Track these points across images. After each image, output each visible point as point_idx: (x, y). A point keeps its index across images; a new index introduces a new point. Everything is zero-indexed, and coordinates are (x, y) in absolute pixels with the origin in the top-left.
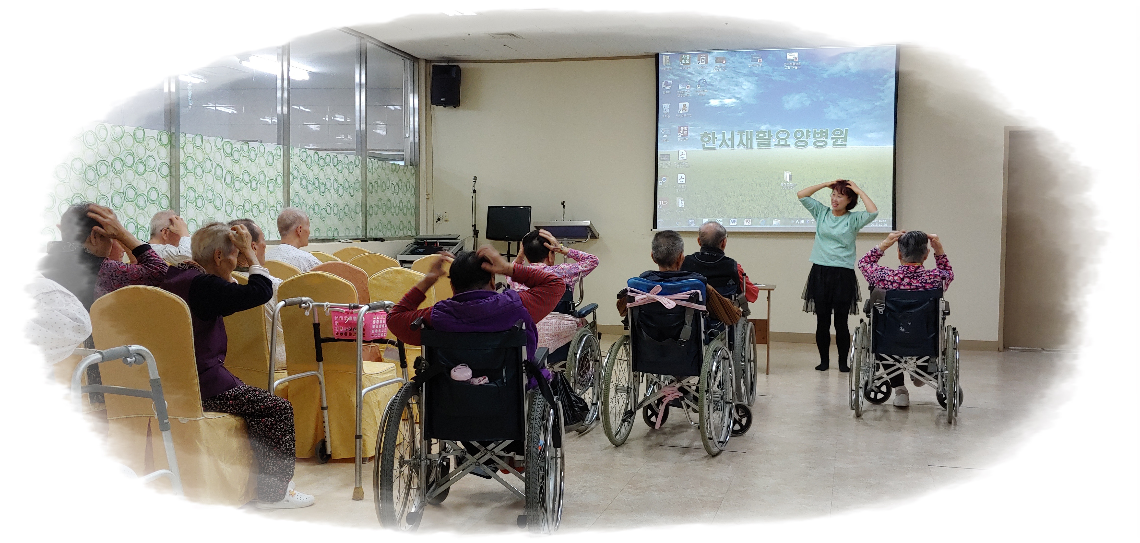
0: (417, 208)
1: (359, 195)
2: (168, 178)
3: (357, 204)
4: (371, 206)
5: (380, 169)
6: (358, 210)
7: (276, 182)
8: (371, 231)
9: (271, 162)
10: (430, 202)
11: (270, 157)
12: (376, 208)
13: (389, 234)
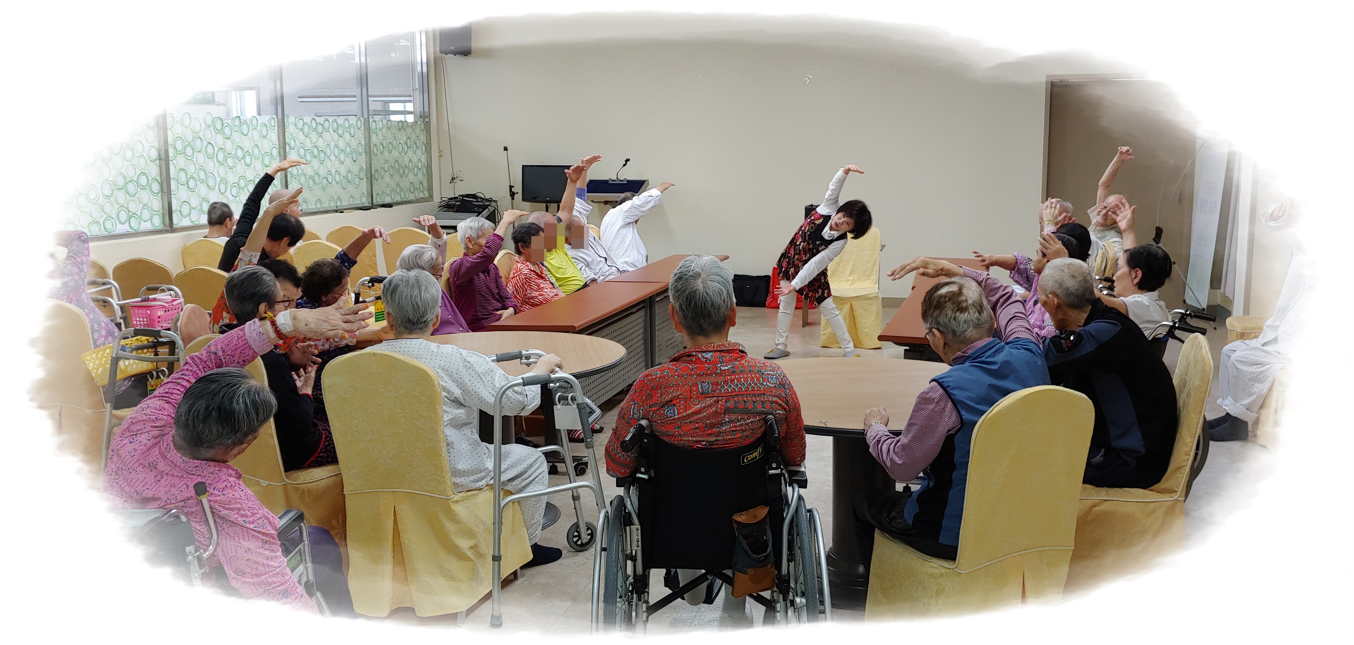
0: (429, 167)
1: (363, 159)
2: (157, 162)
3: (361, 169)
4: (376, 170)
5: (384, 128)
6: (363, 175)
7: (271, 154)
8: (378, 197)
9: (265, 134)
10: (443, 160)
12: (382, 172)
13: (398, 199)
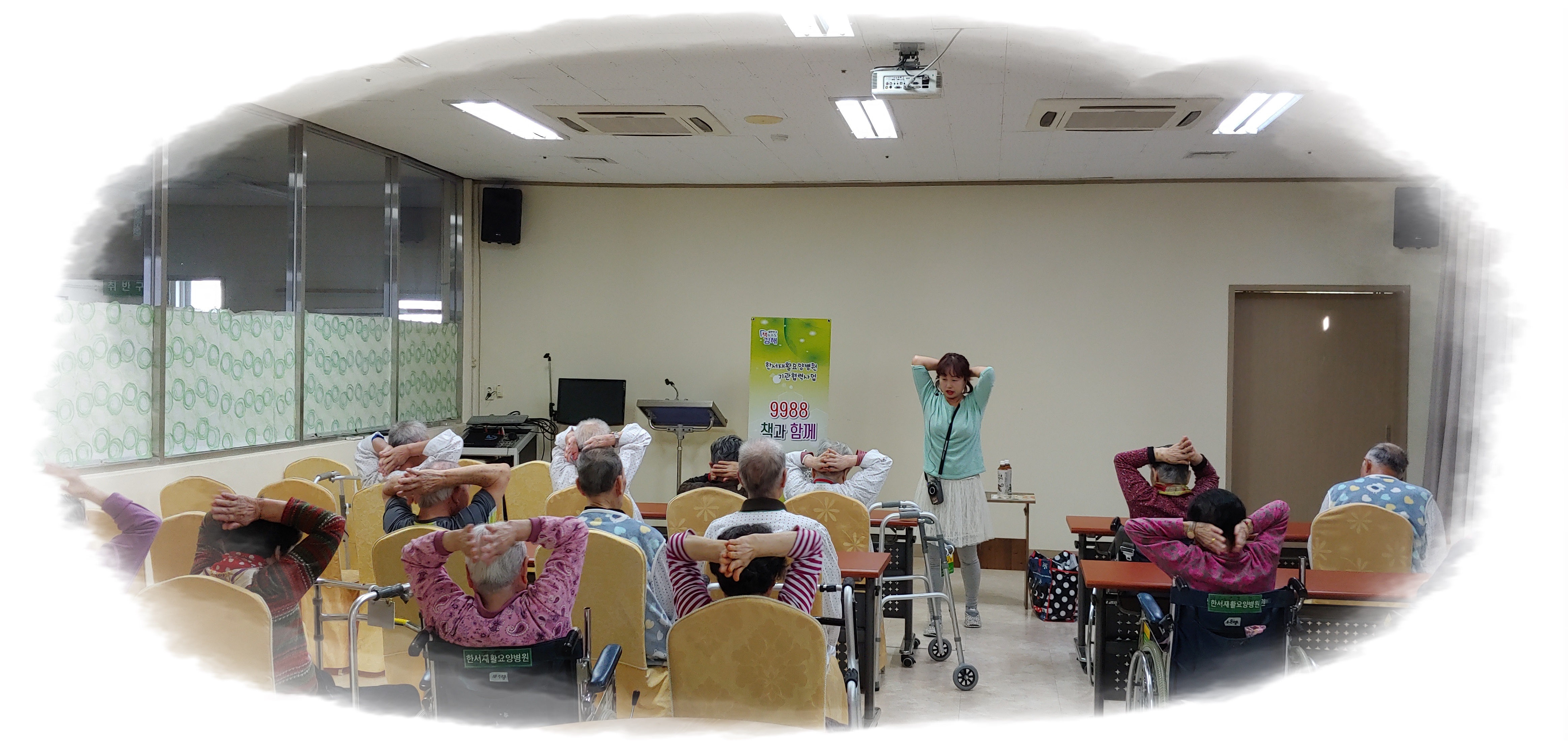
0: (459, 380)
2: (151, 370)
3: (386, 382)
4: (402, 384)
6: (387, 390)
7: (286, 363)
10: (476, 370)
11: (279, 329)
12: (408, 386)
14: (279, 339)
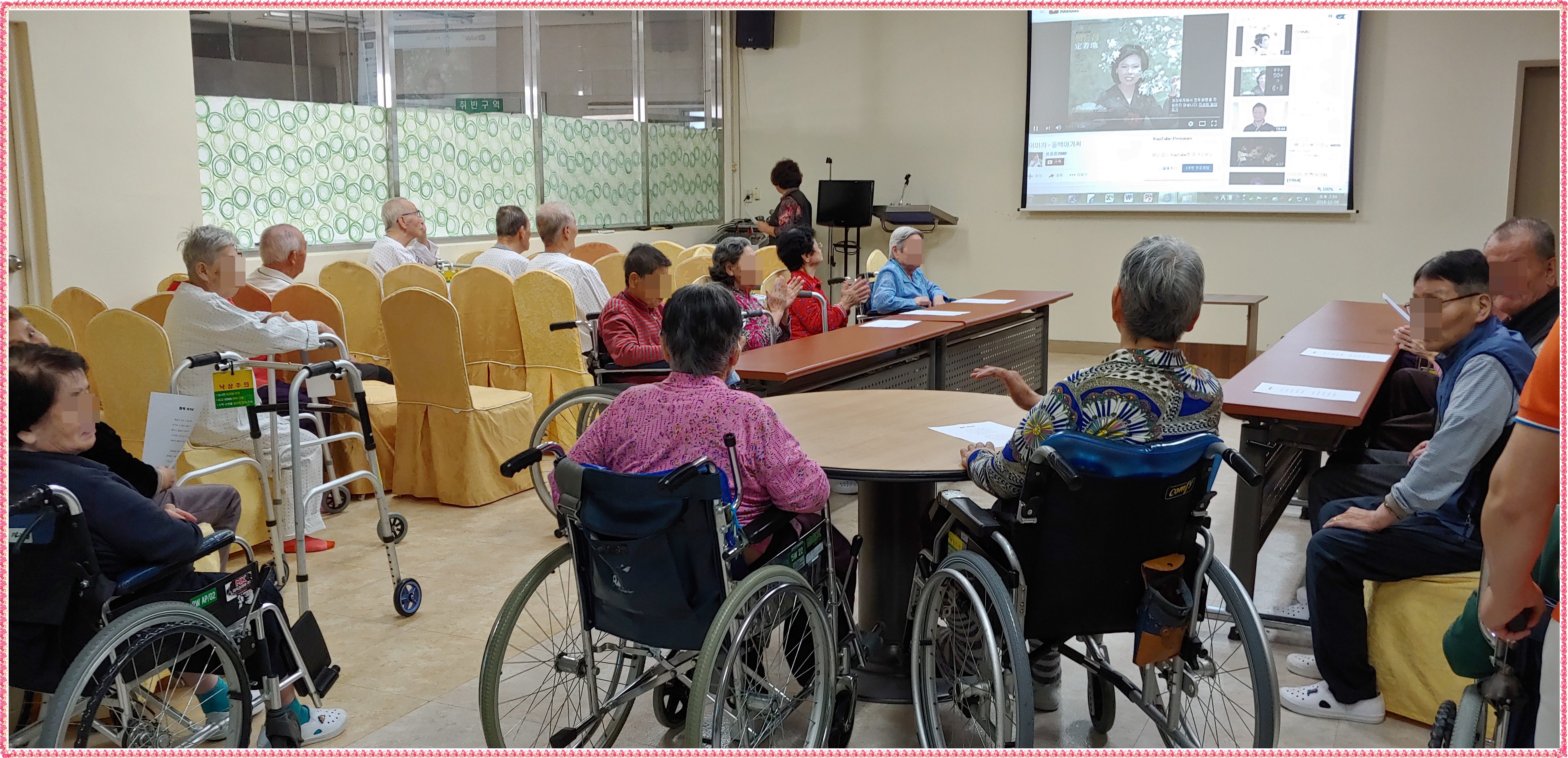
0: (721, 183)
1: (639, 170)
2: (385, 163)
3: (635, 183)
4: (655, 185)
5: (666, 135)
6: (638, 189)
7: (525, 161)
8: (655, 216)
9: (517, 135)
10: (736, 175)
11: (516, 130)
12: (663, 186)
13: (681, 219)
14: (518, 139)
